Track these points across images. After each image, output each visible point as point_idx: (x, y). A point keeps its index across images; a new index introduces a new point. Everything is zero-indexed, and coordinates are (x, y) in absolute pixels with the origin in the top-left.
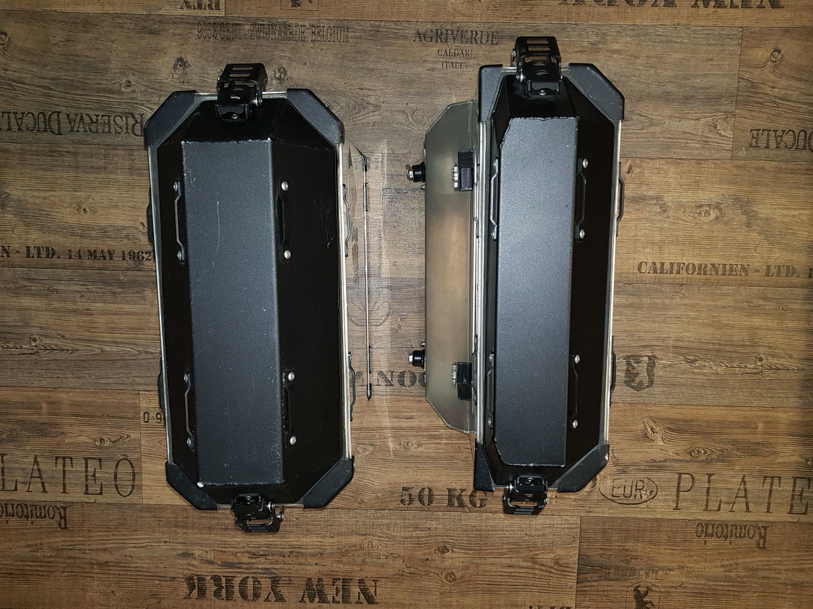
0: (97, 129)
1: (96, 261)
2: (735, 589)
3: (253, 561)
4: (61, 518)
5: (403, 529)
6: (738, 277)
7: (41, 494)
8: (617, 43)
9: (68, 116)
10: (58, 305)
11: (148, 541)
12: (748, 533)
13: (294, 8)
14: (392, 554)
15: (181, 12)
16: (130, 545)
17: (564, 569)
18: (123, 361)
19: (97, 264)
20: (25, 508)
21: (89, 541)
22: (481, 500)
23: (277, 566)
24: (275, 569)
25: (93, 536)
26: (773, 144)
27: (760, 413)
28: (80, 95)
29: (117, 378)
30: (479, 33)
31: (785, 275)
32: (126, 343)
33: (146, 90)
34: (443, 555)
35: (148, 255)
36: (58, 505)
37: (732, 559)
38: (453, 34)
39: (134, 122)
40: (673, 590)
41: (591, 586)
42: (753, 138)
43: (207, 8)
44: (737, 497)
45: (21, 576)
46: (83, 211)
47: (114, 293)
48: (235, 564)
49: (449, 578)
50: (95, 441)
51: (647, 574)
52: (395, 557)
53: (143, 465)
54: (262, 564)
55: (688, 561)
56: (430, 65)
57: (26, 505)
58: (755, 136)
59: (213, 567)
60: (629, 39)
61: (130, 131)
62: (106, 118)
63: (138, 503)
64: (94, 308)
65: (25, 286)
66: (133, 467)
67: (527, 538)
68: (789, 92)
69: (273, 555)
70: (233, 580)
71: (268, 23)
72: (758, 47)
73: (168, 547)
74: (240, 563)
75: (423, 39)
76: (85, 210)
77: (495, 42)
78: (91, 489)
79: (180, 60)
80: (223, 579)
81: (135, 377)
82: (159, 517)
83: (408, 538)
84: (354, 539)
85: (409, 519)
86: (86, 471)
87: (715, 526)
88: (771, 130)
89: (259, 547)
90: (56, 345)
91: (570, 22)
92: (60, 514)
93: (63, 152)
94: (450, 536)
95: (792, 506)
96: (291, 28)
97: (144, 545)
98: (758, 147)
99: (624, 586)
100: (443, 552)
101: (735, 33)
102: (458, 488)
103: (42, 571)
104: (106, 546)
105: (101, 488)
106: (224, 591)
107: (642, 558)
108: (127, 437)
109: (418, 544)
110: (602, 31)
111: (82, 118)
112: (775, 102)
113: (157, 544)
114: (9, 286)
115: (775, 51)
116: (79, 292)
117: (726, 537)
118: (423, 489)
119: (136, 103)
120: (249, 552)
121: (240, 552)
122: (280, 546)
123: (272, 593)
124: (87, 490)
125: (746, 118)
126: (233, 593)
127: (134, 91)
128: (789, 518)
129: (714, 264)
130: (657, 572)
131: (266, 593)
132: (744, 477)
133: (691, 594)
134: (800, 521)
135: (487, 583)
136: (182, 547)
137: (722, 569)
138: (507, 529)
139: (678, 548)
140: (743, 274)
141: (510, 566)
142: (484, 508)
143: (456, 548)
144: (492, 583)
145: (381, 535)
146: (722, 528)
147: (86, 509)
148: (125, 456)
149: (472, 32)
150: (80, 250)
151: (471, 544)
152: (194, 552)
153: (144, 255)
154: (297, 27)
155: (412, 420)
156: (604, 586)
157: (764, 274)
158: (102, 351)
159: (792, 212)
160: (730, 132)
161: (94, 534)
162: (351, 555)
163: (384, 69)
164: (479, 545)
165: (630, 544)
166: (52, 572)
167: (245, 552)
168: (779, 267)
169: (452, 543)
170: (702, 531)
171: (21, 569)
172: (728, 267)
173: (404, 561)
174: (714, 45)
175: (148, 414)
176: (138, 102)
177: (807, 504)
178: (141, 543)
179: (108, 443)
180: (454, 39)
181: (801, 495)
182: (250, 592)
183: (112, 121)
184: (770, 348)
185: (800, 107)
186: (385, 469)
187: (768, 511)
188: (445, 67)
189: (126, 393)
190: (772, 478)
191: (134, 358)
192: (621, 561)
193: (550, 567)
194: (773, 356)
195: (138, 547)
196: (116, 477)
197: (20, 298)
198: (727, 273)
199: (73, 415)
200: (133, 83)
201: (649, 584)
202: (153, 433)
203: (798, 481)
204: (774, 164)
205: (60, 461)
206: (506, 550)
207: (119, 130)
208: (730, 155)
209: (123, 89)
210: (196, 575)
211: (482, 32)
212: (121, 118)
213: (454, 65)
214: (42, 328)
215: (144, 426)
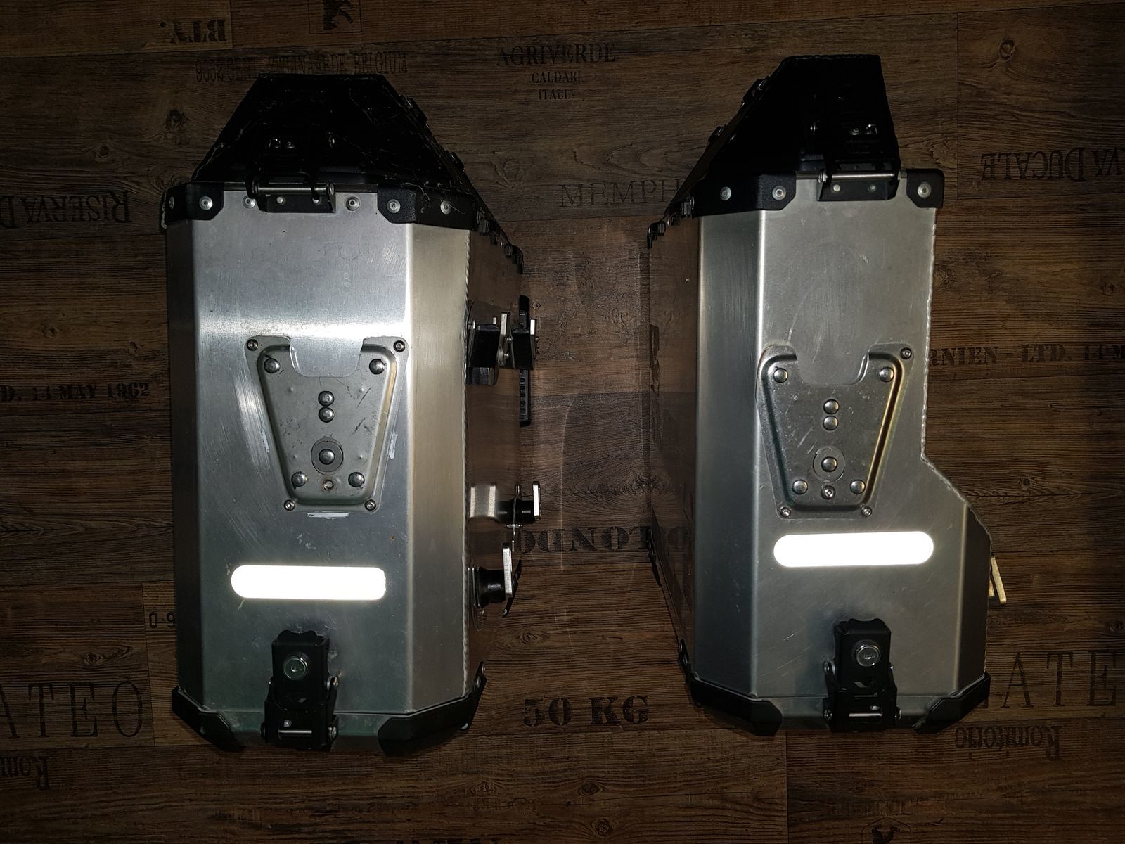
0: (64, 216)
1: (72, 401)
2: (1020, 823)
3: (318, 820)
4: (40, 773)
5: (530, 762)
6: (983, 366)
7: (10, 741)
8: (782, 47)
9: (24, 200)
10: (21, 467)
11: (166, 799)
12: (1032, 737)
13: (328, 31)
14: (517, 799)
15: (172, 47)
16: (141, 807)
17: (768, 807)
18: (117, 542)
19: (74, 405)
21: (81, 804)
22: (641, 712)
23: (351, 827)
24: (349, 830)
25: (87, 798)
26: (1015, 173)
27: (1032, 561)
28: (38, 171)
29: (109, 566)
30: (588, 47)
31: (1049, 358)
32: (120, 516)
33: (129, 159)
34: (591, 797)
35: (144, 388)
36: (35, 755)
37: (1012, 778)
38: (551, 50)
39: (115, 203)
40: (929, 829)
41: (809, 830)
42: (986, 166)
43: (208, 39)
44: (1010, 685)
46: (50, 332)
47: (100, 445)
48: (292, 826)
49: (602, 830)
50: (83, 657)
51: (890, 807)
52: (523, 804)
53: (153, 689)
54: (330, 824)
55: (948, 785)
56: (523, 97)
58: (989, 163)
59: (260, 832)
60: (797, 40)
61: (110, 216)
62: (77, 200)
63: (148, 745)
64: (72, 468)
67: (711, 764)
68: (1031, 99)
69: (345, 810)
71: (293, 54)
72: (980, 39)
73: (196, 807)
74: (300, 825)
75: (509, 61)
76: (53, 330)
77: (610, 58)
78: (81, 730)
79: (174, 113)
81: (135, 563)
82: (180, 764)
83: (537, 774)
84: (461, 780)
85: (537, 747)
86: (73, 703)
87: (983, 731)
88: (1010, 154)
89: (324, 800)
90: (22, 524)
91: (713, 23)
92: (38, 767)
93: (20, 251)
94: (598, 768)
95: (1092, 694)
96: (326, 59)
97: (159, 806)
98: (995, 179)
99: (858, 827)
100: (590, 792)
101: (947, 21)
102: (606, 695)
104: (106, 811)
105: (96, 725)
107: (880, 783)
108: (128, 651)
109: (553, 782)
110: (760, 33)
111: (43, 203)
112: (1012, 114)
113: (179, 804)
115: (1006, 42)
116: (50, 447)
117: (1000, 746)
118: (556, 701)
119: (117, 177)
120: (310, 808)
121: (297, 809)
122: (355, 797)
124: (75, 729)
125: (975, 140)
127: (113, 161)
128: (1089, 712)
129: (947, 349)
130: (903, 804)
132: (1018, 655)
133: (956, 834)
134: (1106, 715)
135: (657, 834)
136: (214, 807)
137: (998, 794)
138: (681, 752)
139: (931, 766)
140: (990, 360)
141: (688, 807)
142: (644, 724)
143: (609, 785)
144: (666, 834)
145: (499, 772)
146: (994, 732)
147: (75, 758)
148: (127, 678)
149: (578, 46)
150: (48, 388)
151: (630, 777)
152: (232, 812)
153: (139, 388)
154: (334, 57)
155: (533, 601)
156: (827, 829)
157: (1020, 359)
158: (86, 529)
159: (1052, 268)
160: (952, 160)
161: (88, 794)
162: (457, 804)
163: (459, 106)
164: (642, 779)
165: (861, 764)
167: (305, 808)
168: (1041, 347)
169: (603, 777)
170: (965, 738)
172: (967, 353)
173: (534, 809)
174: (920, 40)
175: (156, 615)
176: (118, 175)
177: (1115, 690)
178: (156, 804)
179: (101, 661)
180: (553, 58)
181: (1104, 677)
183: (84, 204)
184: (1038, 464)
185: (1049, 119)
186: (497, 675)
187: (1058, 704)
188: (543, 98)
189: (122, 587)
190: (1060, 654)
191: (132, 535)
192: (850, 790)
193: (747, 805)
194: (1045, 477)
195: (152, 810)
196: (114, 709)
198: (967, 361)
199: (51, 623)
200: (111, 149)
201: (894, 823)
202: (164, 642)
203: (1098, 656)
204: (1019, 201)
205: (35, 690)
206: (681, 784)
207: (95, 216)
208: (956, 193)
209: (97, 159)
211: (591, 45)
212: (98, 199)
213: (556, 95)
215: (151, 633)
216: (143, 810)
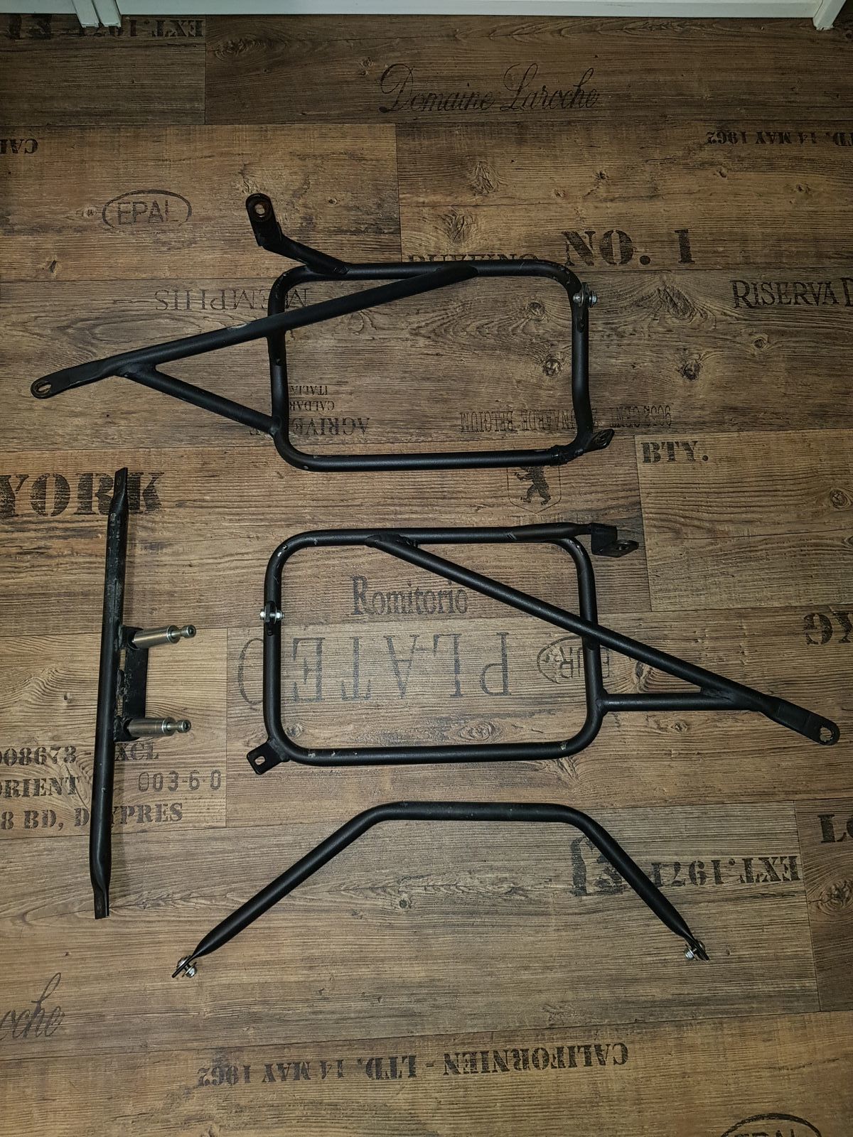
1: (296, 1059)
3: (42, 543)
4: (362, 596)
7: (394, 633)
10: (364, 971)
11: (222, 566)
16: (250, 557)
18: (252, 878)
19: (291, 1055)
20: (422, 607)
21: (318, 560)
24: (7, 532)
29: (263, 847)
35: (205, 1079)
36: (366, 616)
45: (427, 495)
47: (264, 1003)
48: (73, 536)
53: (223, 695)
54: (29, 539)
57: (420, 613)
63: (235, 629)
64: (300, 972)
65: (418, 1001)
66: (242, 691)
69: (9, 555)
70: (79, 509)
73: (185, 557)
74: (65, 538)
78: (313, 646)
80: (95, 509)
81: (233, 851)
82: (199, 607)
86: (319, 678)
89: (33, 566)
90: (367, 897)
92: (364, 603)
97: (227, 559)
103: (394, 505)
105: (295, 652)
106: (96, 489)
108: (249, 741)
113: (205, 561)
114: (448, 1000)
116: (325, 999)
120: (50, 557)
121: (65, 556)
123: (14, 489)
124: (319, 647)
126: (81, 487)
131: (24, 489)
136: (163, 559)
147: (321, 614)
148: (254, 709)
150: (323, 1078)
152: (144, 552)
153: (211, 1079)
161: (309, 572)
166: (379, 504)
167: (56, 557)
171: (427, 506)
175: (212, 786)
178: (232, 561)
182: (51, 490)
189: (249, 820)
191: (233, 886)
195: (237, 554)
197: (426, 979)
202: (206, 752)
205: (362, 693)
210: (141, 513)
214: (391, 927)
215: (220, 764)
216: (247, 553)
